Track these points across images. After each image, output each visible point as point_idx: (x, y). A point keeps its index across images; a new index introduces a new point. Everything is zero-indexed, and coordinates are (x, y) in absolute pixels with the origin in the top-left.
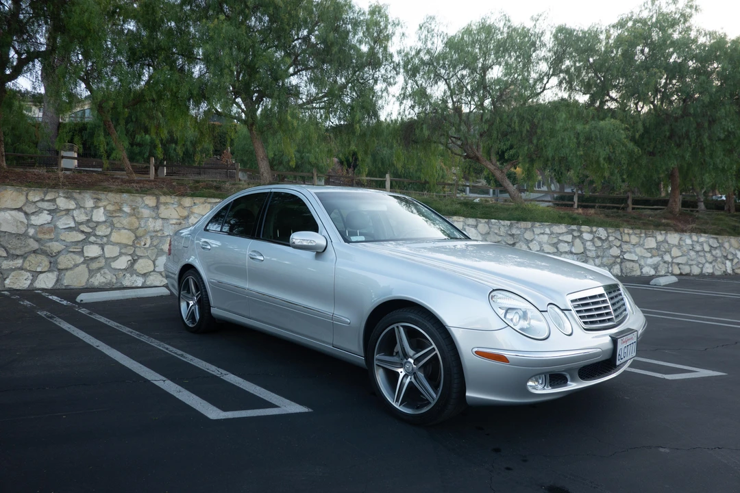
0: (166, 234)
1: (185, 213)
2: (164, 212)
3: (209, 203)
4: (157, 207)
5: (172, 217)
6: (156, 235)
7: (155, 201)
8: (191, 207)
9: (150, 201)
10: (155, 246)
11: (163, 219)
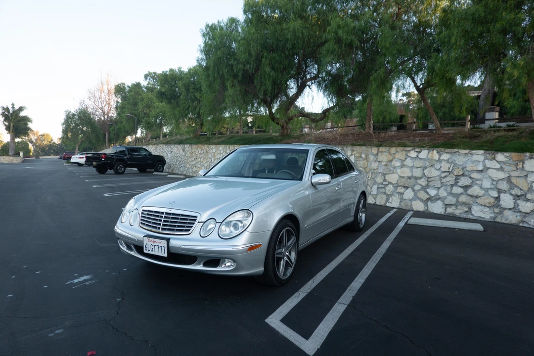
0: (380, 171)
1: (391, 158)
2: (380, 158)
3: (405, 151)
4: (377, 154)
5: (384, 160)
6: (374, 172)
7: (377, 150)
8: (394, 154)
9: (375, 150)
10: (373, 179)
11: (379, 162)
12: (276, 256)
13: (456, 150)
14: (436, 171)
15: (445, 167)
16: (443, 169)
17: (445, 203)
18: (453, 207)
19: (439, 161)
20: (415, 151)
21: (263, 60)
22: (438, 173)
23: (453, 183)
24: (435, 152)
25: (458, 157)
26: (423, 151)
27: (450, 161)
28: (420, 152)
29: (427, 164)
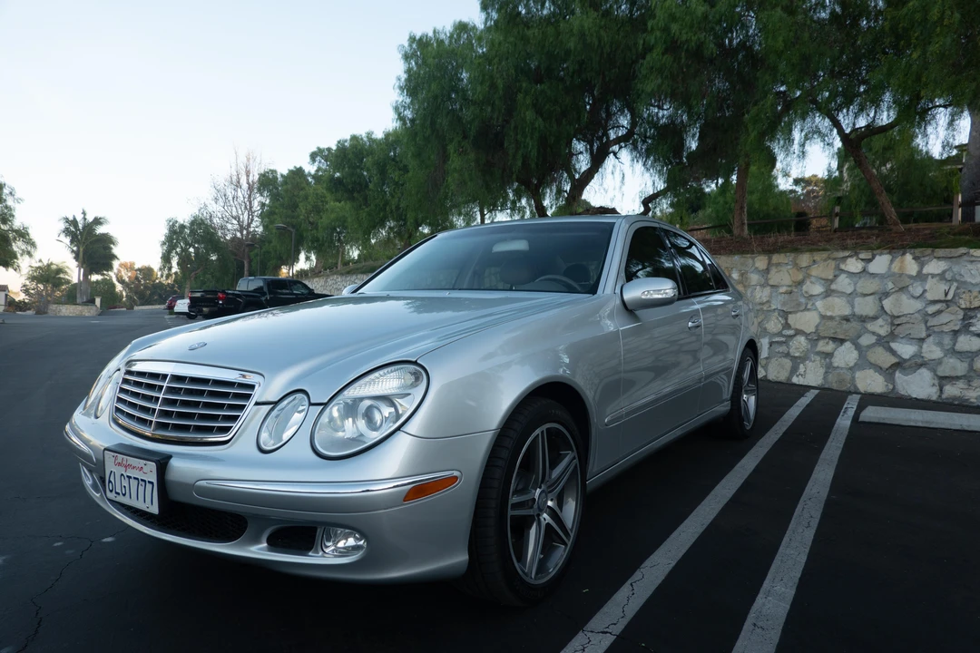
0: (774, 307)
1: (800, 277)
2: (775, 277)
3: (834, 259)
4: (767, 271)
5: (783, 283)
6: (762, 309)
7: (766, 262)
8: (808, 267)
9: (761, 262)
11: (772, 286)
12: (510, 513)
13: (962, 250)
14: (912, 301)
15: (936, 290)
16: (929, 296)
17: (940, 374)
18: (961, 384)
19: (921, 277)
20: (858, 258)
21: (520, 96)
22: (918, 305)
23: (957, 328)
24: (908, 257)
25: (970, 266)
26: (877, 258)
27: (948, 276)
28: (870, 261)
29: (890, 285)
